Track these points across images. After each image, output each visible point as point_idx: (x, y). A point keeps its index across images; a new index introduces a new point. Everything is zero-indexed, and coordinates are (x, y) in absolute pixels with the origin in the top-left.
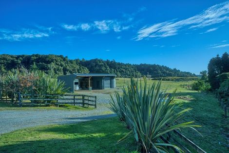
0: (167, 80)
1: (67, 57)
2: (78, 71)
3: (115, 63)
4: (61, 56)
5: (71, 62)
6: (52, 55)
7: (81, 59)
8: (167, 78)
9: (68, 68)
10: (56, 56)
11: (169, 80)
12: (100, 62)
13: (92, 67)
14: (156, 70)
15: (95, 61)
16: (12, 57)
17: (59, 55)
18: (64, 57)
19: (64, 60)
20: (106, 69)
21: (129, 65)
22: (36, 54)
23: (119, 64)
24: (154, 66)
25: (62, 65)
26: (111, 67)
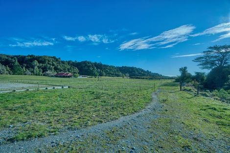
0: (142, 78)
1: (60, 58)
2: (68, 70)
3: (101, 64)
4: (54, 57)
5: (63, 62)
6: (45, 56)
7: (74, 61)
8: (142, 77)
9: (59, 67)
10: (49, 57)
11: (144, 78)
12: (89, 64)
13: (82, 67)
14: (134, 71)
15: (85, 62)
16: (8, 56)
17: (52, 56)
18: (57, 58)
19: (57, 60)
20: (94, 69)
21: (113, 67)
22: (31, 55)
23: (105, 66)
24: (132, 68)
25: (53, 65)
26: (97, 68)
